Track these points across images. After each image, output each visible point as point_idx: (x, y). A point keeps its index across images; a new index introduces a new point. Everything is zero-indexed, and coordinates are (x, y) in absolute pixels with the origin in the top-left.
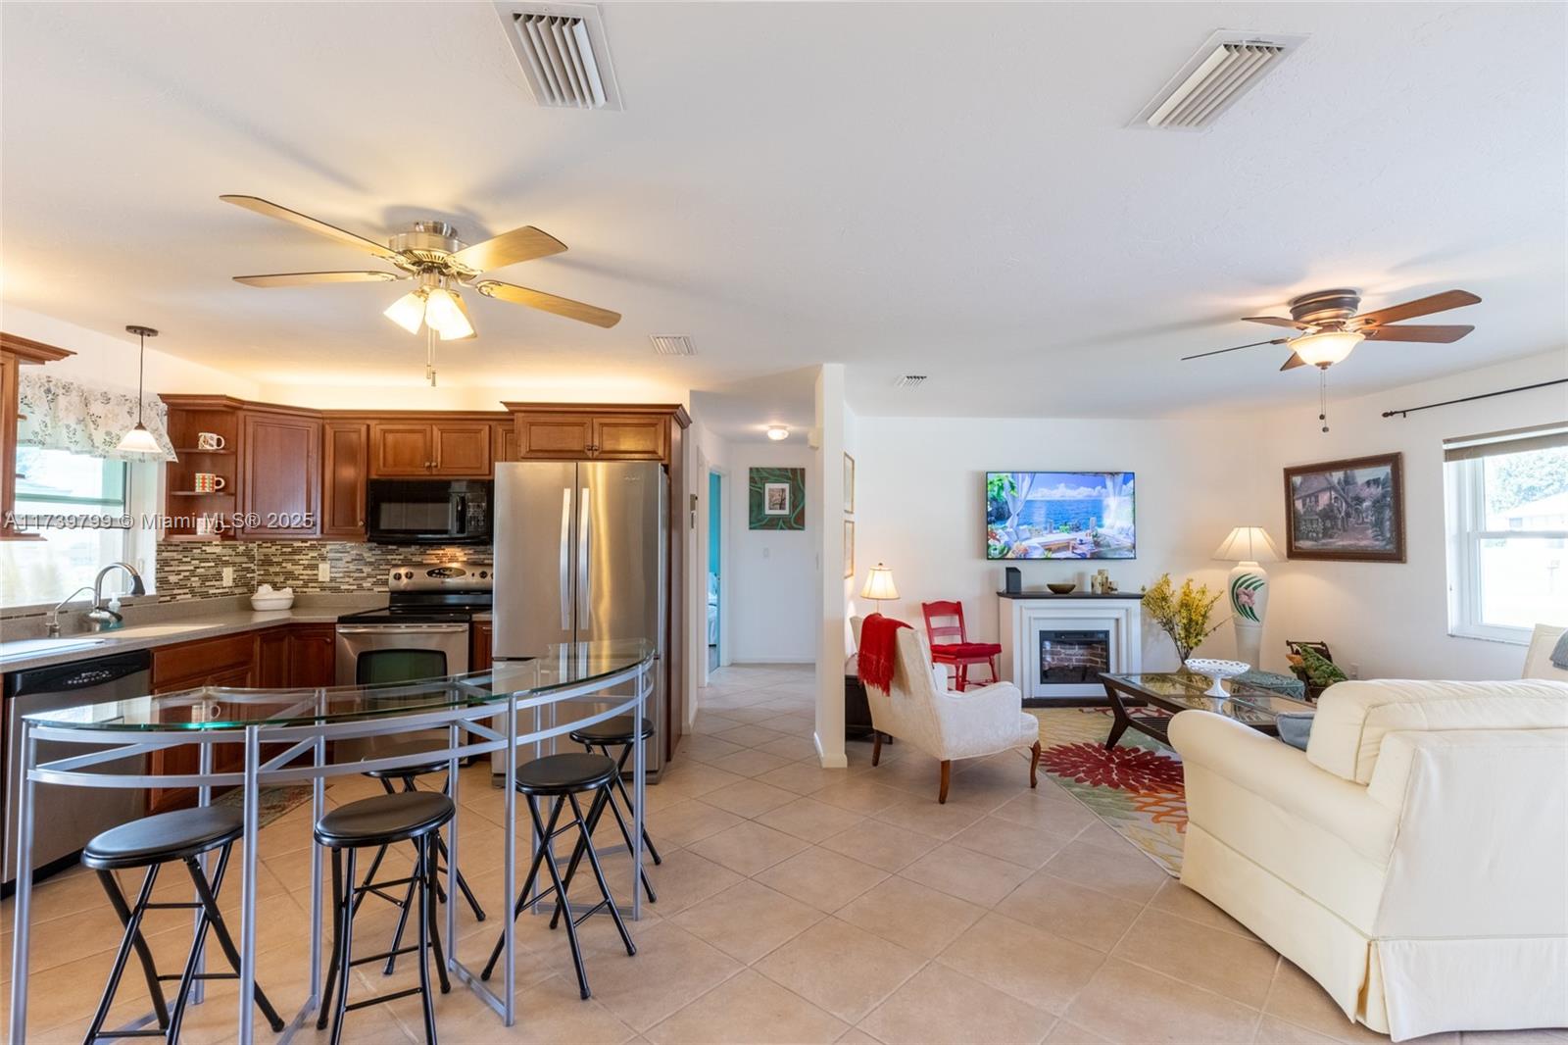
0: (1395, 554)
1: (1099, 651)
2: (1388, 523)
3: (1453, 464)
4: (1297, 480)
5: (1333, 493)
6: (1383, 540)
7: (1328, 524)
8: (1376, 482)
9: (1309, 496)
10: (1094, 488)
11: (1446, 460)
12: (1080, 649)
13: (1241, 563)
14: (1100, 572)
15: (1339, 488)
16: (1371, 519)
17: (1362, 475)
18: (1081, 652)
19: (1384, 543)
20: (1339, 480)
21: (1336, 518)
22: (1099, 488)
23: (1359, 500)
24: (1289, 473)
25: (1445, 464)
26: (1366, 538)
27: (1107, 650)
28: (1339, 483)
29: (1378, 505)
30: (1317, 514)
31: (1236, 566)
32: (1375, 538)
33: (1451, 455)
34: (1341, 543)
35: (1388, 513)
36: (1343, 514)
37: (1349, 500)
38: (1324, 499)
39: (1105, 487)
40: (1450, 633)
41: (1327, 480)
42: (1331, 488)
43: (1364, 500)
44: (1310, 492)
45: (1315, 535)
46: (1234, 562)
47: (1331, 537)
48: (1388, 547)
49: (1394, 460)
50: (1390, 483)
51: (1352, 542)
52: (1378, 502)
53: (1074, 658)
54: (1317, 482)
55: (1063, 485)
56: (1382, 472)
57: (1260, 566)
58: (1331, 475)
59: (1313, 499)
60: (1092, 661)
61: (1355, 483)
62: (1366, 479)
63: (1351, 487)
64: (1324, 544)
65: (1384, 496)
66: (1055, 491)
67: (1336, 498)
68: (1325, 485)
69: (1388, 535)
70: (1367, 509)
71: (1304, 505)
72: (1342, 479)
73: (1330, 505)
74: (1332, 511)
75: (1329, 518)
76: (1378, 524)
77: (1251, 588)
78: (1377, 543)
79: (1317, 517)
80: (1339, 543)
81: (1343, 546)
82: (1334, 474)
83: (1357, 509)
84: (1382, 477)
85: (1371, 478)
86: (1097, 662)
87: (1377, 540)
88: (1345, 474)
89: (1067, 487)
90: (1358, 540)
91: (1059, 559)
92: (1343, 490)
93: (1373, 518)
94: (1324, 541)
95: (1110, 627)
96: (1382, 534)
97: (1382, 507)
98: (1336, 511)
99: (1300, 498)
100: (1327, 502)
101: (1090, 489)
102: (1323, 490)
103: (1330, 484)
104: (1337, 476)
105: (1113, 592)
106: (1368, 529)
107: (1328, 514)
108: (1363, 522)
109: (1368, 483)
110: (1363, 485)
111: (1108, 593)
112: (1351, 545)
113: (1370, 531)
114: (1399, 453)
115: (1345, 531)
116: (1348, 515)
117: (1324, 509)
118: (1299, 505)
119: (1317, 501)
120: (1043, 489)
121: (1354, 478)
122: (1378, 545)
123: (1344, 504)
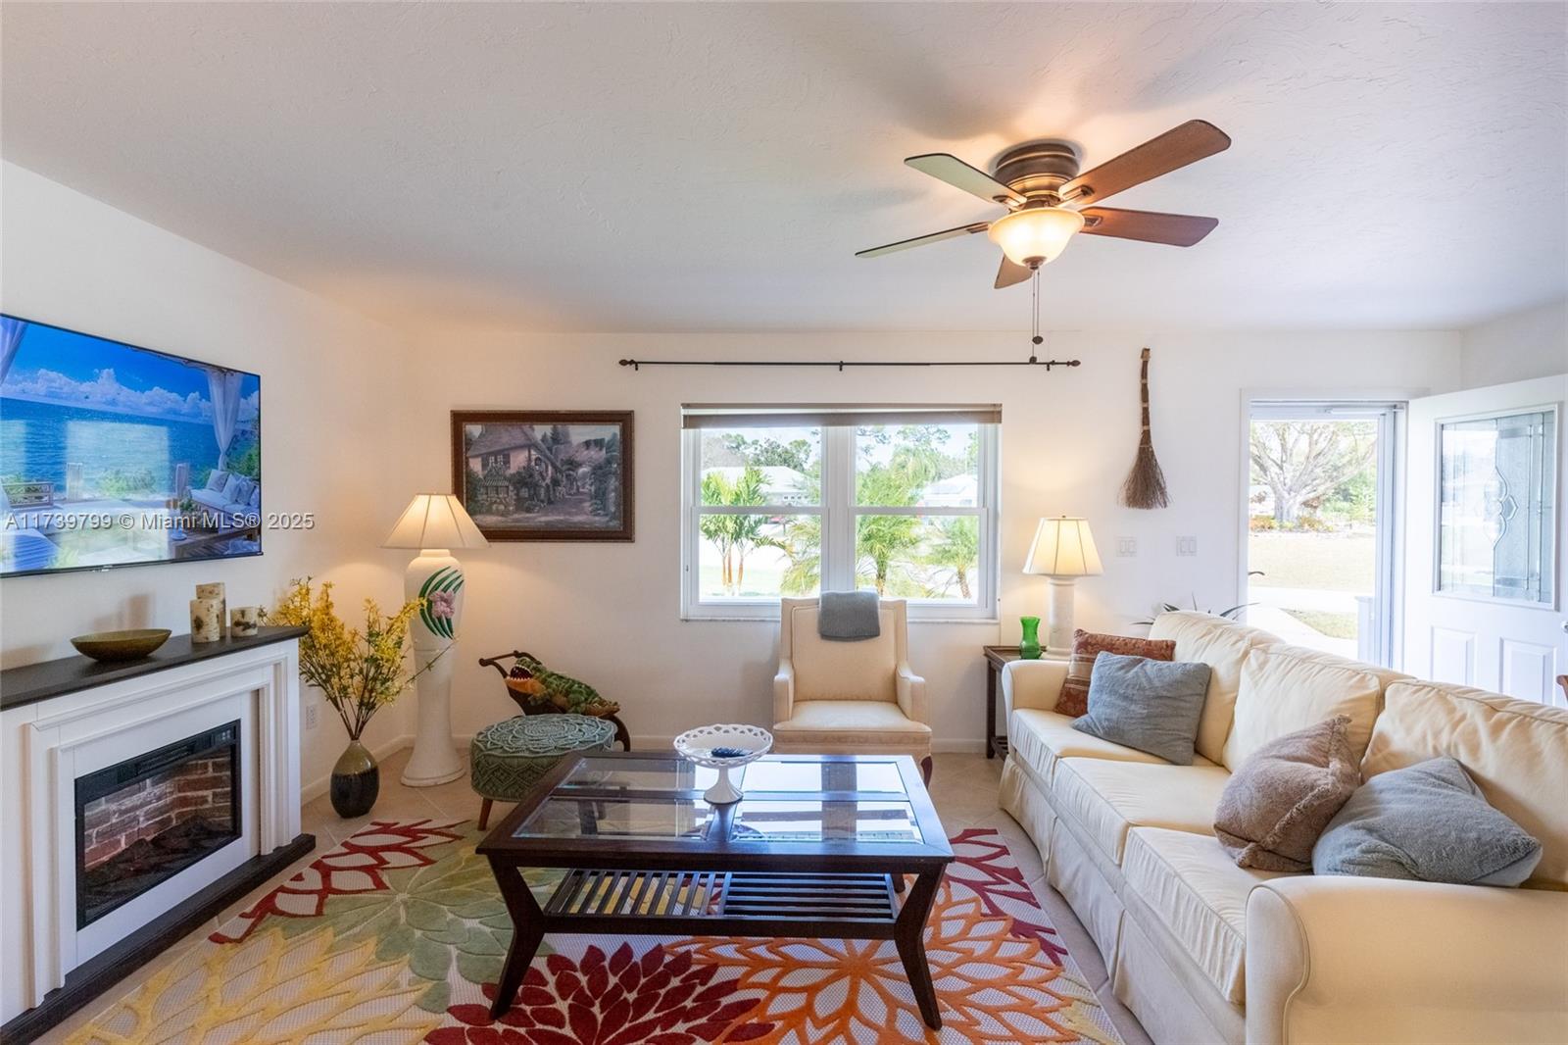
0: (623, 533)
1: (210, 773)
2: (613, 494)
3: (691, 431)
4: (475, 430)
5: (533, 452)
6: (606, 515)
7: (525, 493)
8: (599, 443)
9: (495, 454)
10: (185, 396)
11: (685, 427)
12: (155, 784)
13: (423, 551)
14: (204, 592)
15: (544, 447)
16: (589, 488)
17: (579, 434)
18: (157, 791)
19: (607, 519)
20: (545, 436)
21: (536, 486)
22: (194, 396)
23: (573, 464)
24: (460, 419)
25: (682, 430)
26: (582, 512)
27: (234, 765)
28: (543, 441)
29: (600, 472)
30: (505, 479)
31: (418, 555)
32: (595, 513)
33: (691, 422)
34: (543, 519)
35: (613, 483)
36: (548, 481)
37: (558, 464)
38: (519, 460)
39: (206, 395)
40: (682, 617)
41: (526, 435)
42: (530, 445)
43: (580, 465)
44: (497, 448)
45: (502, 507)
46: (416, 549)
47: (529, 510)
48: (611, 524)
49: (624, 419)
50: (618, 445)
51: (562, 518)
52: (600, 468)
53: (140, 813)
54: (508, 436)
55: (107, 373)
56: (610, 432)
57: (452, 555)
58: (533, 430)
59: (500, 458)
60: (184, 802)
61: (567, 442)
62: (588, 438)
63: (562, 446)
64: (518, 521)
65: (609, 462)
66: (86, 387)
67: (537, 459)
68: (520, 440)
69: (613, 509)
70: (584, 475)
71: (484, 466)
72: (549, 434)
73: (528, 468)
74: (531, 476)
75: (526, 484)
76: (600, 496)
77: (451, 589)
78: (597, 518)
79: (507, 484)
80: (540, 519)
81: (547, 523)
82: (535, 427)
83: (568, 476)
84: (607, 439)
85: (593, 438)
86: (204, 800)
87: (598, 515)
88: (555, 429)
89: (121, 379)
90: (569, 514)
91: (98, 568)
92: (550, 449)
93: (593, 489)
94: (516, 516)
95: (243, 712)
96: (604, 508)
97: (605, 475)
98: (537, 477)
99: (476, 456)
100: (525, 464)
101: (174, 396)
102: (521, 447)
103: (529, 439)
104: (541, 431)
105: (252, 632)
106: (585, 501)
107: (524, 481)
108: (578, 492)
109: (587, 444)
110: (579, 445)
111: (240, 637)
112: (561, 522)
113: (587, 504)
114: (633, 411)
115: (550, 502)
116: (556, 482)
117: (519, 473)
118: (476, 465)
119: (507, 462)
120: (53, 375)
121: (567, 435)
122: (599, 521)
123: (550, 468)
